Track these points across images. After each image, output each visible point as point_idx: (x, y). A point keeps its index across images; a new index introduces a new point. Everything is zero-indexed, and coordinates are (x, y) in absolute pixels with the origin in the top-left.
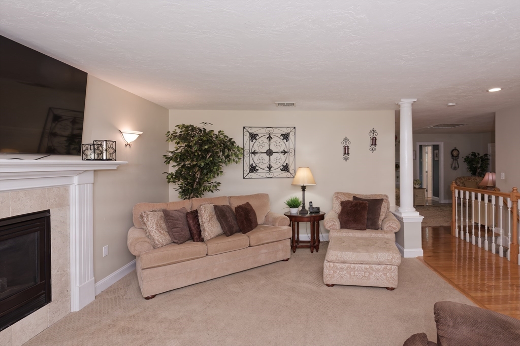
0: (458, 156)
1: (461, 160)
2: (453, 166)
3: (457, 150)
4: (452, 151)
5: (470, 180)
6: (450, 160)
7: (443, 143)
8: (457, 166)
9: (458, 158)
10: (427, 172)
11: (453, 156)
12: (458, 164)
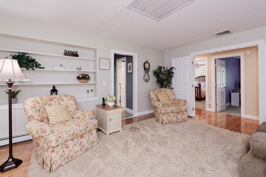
0: (149, 69)
1: (151, 73)
2: (145, 78)
3: (148, 63)
4: (145, 64)
5: (161, 92)
6: (143, 72)
7: (137, 54)
8: (148, 78)
9: (149, 71)
10: (120, 84)
11: (145, 68)
12: (149, 77)
